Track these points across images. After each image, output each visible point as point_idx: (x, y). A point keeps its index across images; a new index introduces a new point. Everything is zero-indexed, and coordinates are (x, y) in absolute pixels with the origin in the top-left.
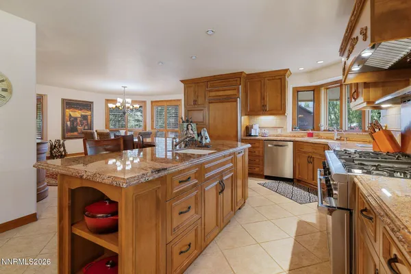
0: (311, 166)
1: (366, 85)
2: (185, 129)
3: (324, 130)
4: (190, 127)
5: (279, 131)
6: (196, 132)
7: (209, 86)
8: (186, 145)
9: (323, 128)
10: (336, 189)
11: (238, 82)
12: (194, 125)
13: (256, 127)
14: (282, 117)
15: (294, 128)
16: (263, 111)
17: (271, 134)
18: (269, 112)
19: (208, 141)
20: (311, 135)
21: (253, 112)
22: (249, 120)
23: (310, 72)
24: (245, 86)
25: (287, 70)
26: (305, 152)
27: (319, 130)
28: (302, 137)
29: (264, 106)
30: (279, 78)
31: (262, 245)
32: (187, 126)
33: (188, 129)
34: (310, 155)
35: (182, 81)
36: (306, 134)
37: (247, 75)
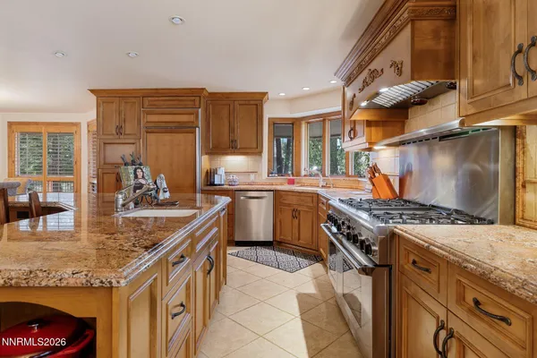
0: (296, 221)
1: (369, 123)
2: (132, 176)
3: (305, 176)
4: (139, 173)
5: (252, 177)
6: (150, 181)
7: (146, 104)
8: (136, 204)
9: (303, 173)
10: (374, 244)
11: (197, 103)
12: (146, 170)
13: (221, 171)
14: (257, 157)
15: (270, 173)
16: (233, 148)
17: (240, 182)
18: (241, 151)
19: (167, 195)
20: (291, 182)
21: (216, 150)
22: (210, 160)
23: (291, 100)
24: (206, 110)
25: (265, 94)
26: (289, 205)
27: (298, 174)
28: (281, 184)
29: (233, 141)
30: (254, 102)
31: (267, 336)
32: (135, 170)
33: (136, 177)
34: (296, 207)
35: (92, 91)
36: (286, 181)
37: (210, 94)
